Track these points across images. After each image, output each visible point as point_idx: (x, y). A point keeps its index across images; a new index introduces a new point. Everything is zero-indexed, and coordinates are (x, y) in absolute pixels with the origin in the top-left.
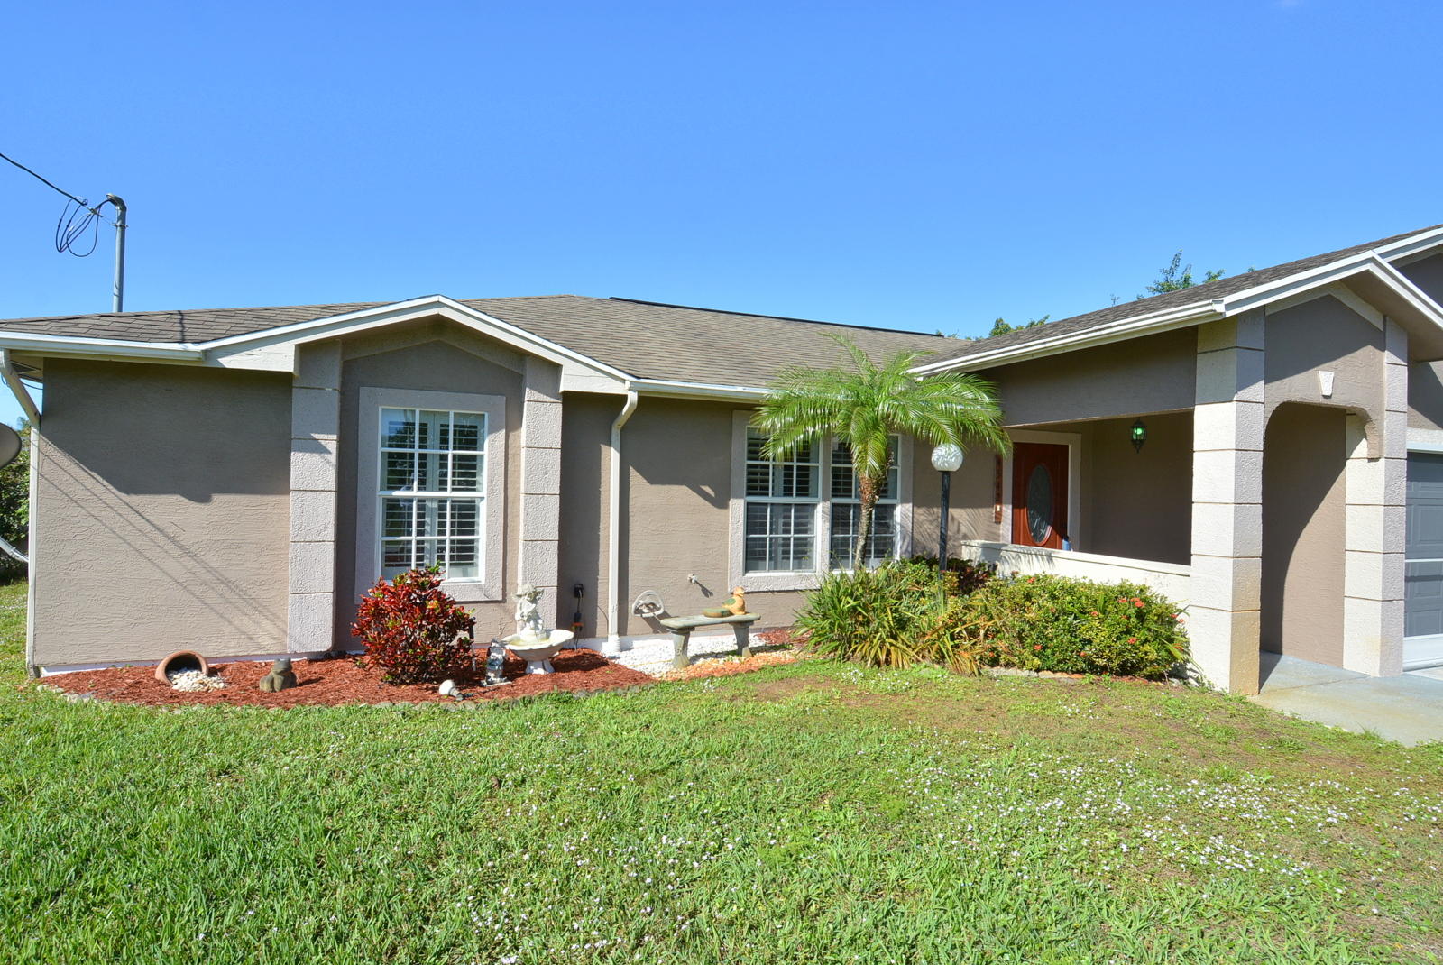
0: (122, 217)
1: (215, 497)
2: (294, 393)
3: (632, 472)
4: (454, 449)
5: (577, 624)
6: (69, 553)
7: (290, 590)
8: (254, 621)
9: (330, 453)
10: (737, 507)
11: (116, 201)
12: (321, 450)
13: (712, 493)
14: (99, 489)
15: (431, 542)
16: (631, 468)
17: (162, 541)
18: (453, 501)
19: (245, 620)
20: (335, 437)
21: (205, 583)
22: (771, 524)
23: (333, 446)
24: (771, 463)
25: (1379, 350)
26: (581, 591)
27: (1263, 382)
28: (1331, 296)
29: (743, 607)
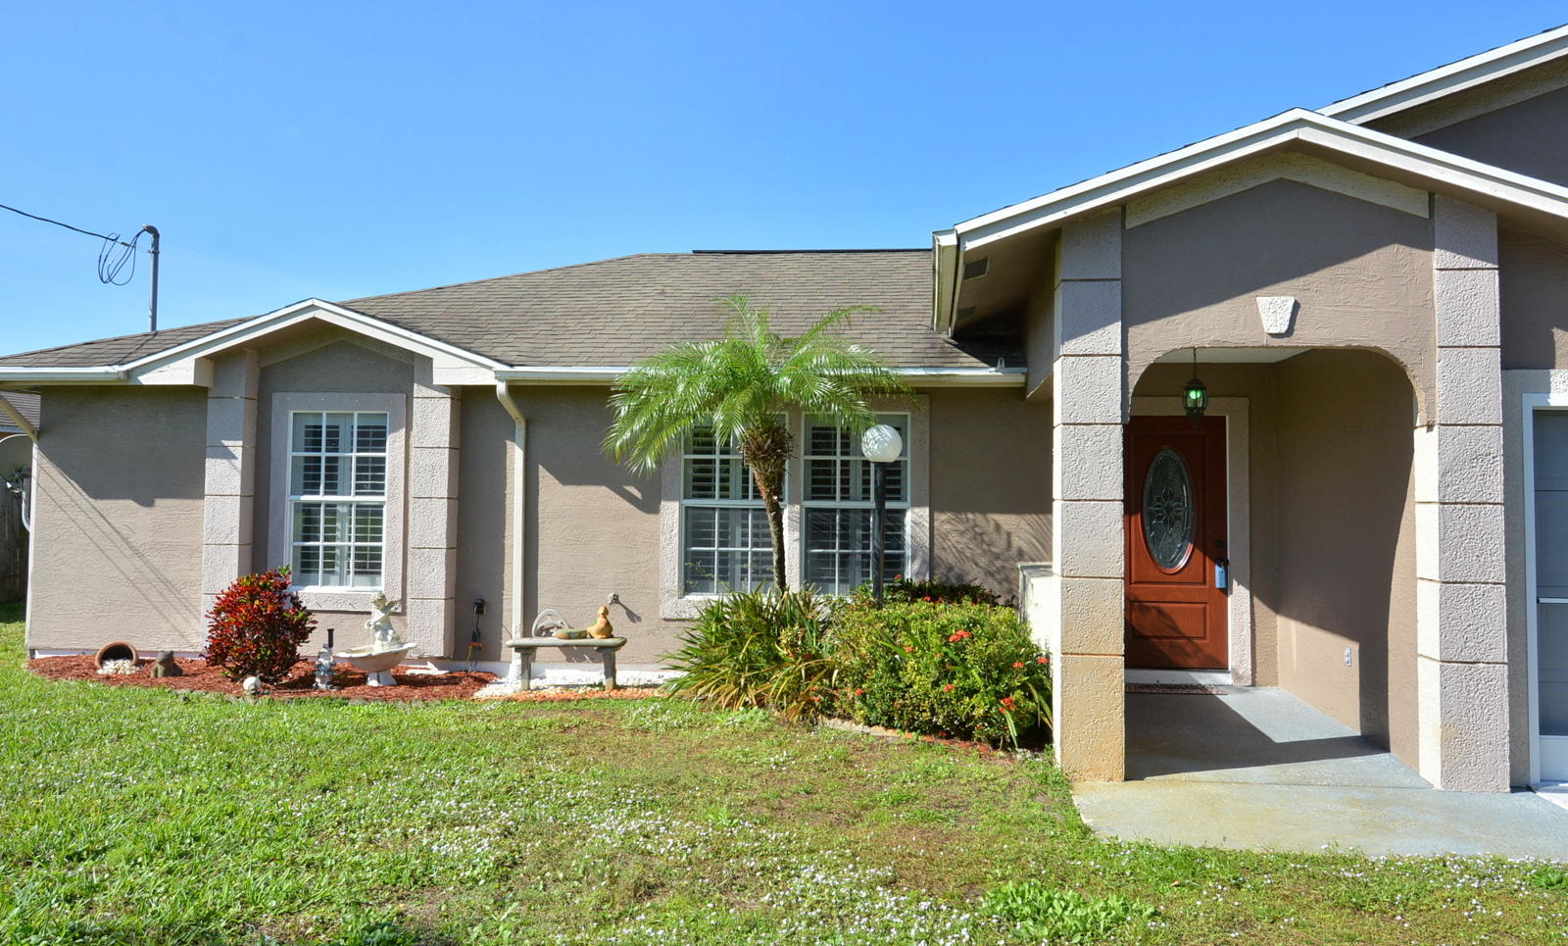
0: (156, 244)
1: (158, 502)
2: (209, 404)
3: (543, 474)
4: (358, 451)
5: (476, 644)
6: (55, 551)
7: (203, 591)
8: (185, 619)
9: (236, 458)
10: (671, 512)
11: (151, 230)
12: (228, 455)
13: (638, 495)
14: (76, 496)
15: (342, 547)
16: (541, 467)
17: (120, 543)
18: (358, 506)
19: (179, 618)
20: (240, 443)
21: (149, 582)
22: (721, 535)
23: (238, 452)
24: (717, 457)
25: (1418, 253)
26: (480, 607)
27: (1117, 327)
28: (1282, 179)
29: (607, 630)
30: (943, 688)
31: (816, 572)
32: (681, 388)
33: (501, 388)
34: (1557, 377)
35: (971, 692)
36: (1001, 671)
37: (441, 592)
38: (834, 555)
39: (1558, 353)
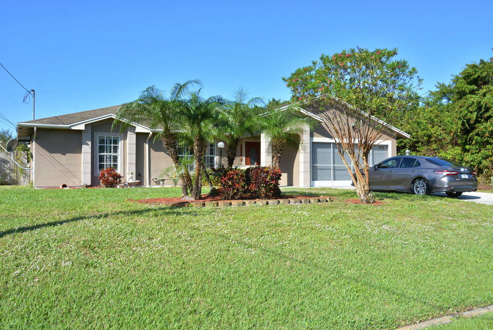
0: (34, 94)
1: (67, 154)
3: (151, 149)
4: (113, 144)
7: (82, 173)
11: (33, 91)
12: (88, 144)
14: (46, 153)
15: (108, 164)
17: (58, 163)
18: (113, 156)
20: (90, 142)
23: (90, 144)
24: (183, 147)
26: (140, 175)
33: (151, 133)
37: (135, 172)
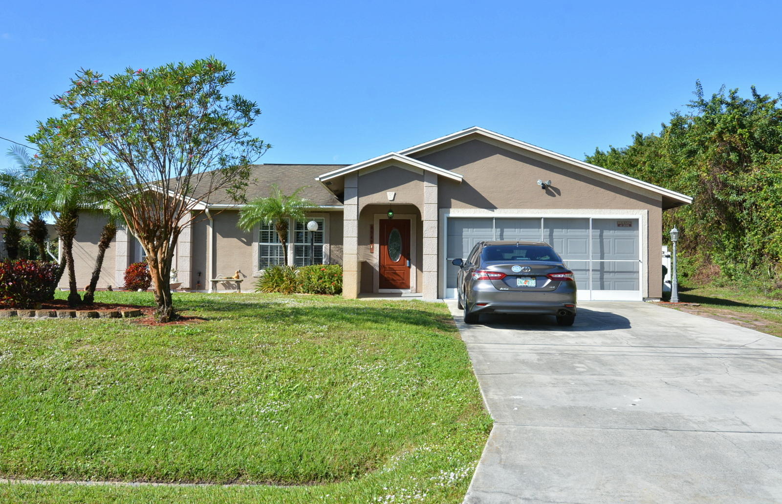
3: (218, 235)
5: (198, 285)
7: (116, 269)
8: (109, 279)
9: (126, 230)
10: (256, 246)
12: (123, 229)
13: (245, 241)
16: (217, 234)
19: (107, 278)
22: (270, 253)
24: (269, 231)
25: (421, 182)
26: (200, 274)
27: (356, 198)
28: (393, 166)
29: (238, 277)
30: (319, 282)
31: (297, 262)
32: (256, 210)
33: (207, 210)
34: (451, 210)
35: (325, 282)
36: (332, 277)
37: (189, 269)
38: (302, 259)
39: (452, 205)
